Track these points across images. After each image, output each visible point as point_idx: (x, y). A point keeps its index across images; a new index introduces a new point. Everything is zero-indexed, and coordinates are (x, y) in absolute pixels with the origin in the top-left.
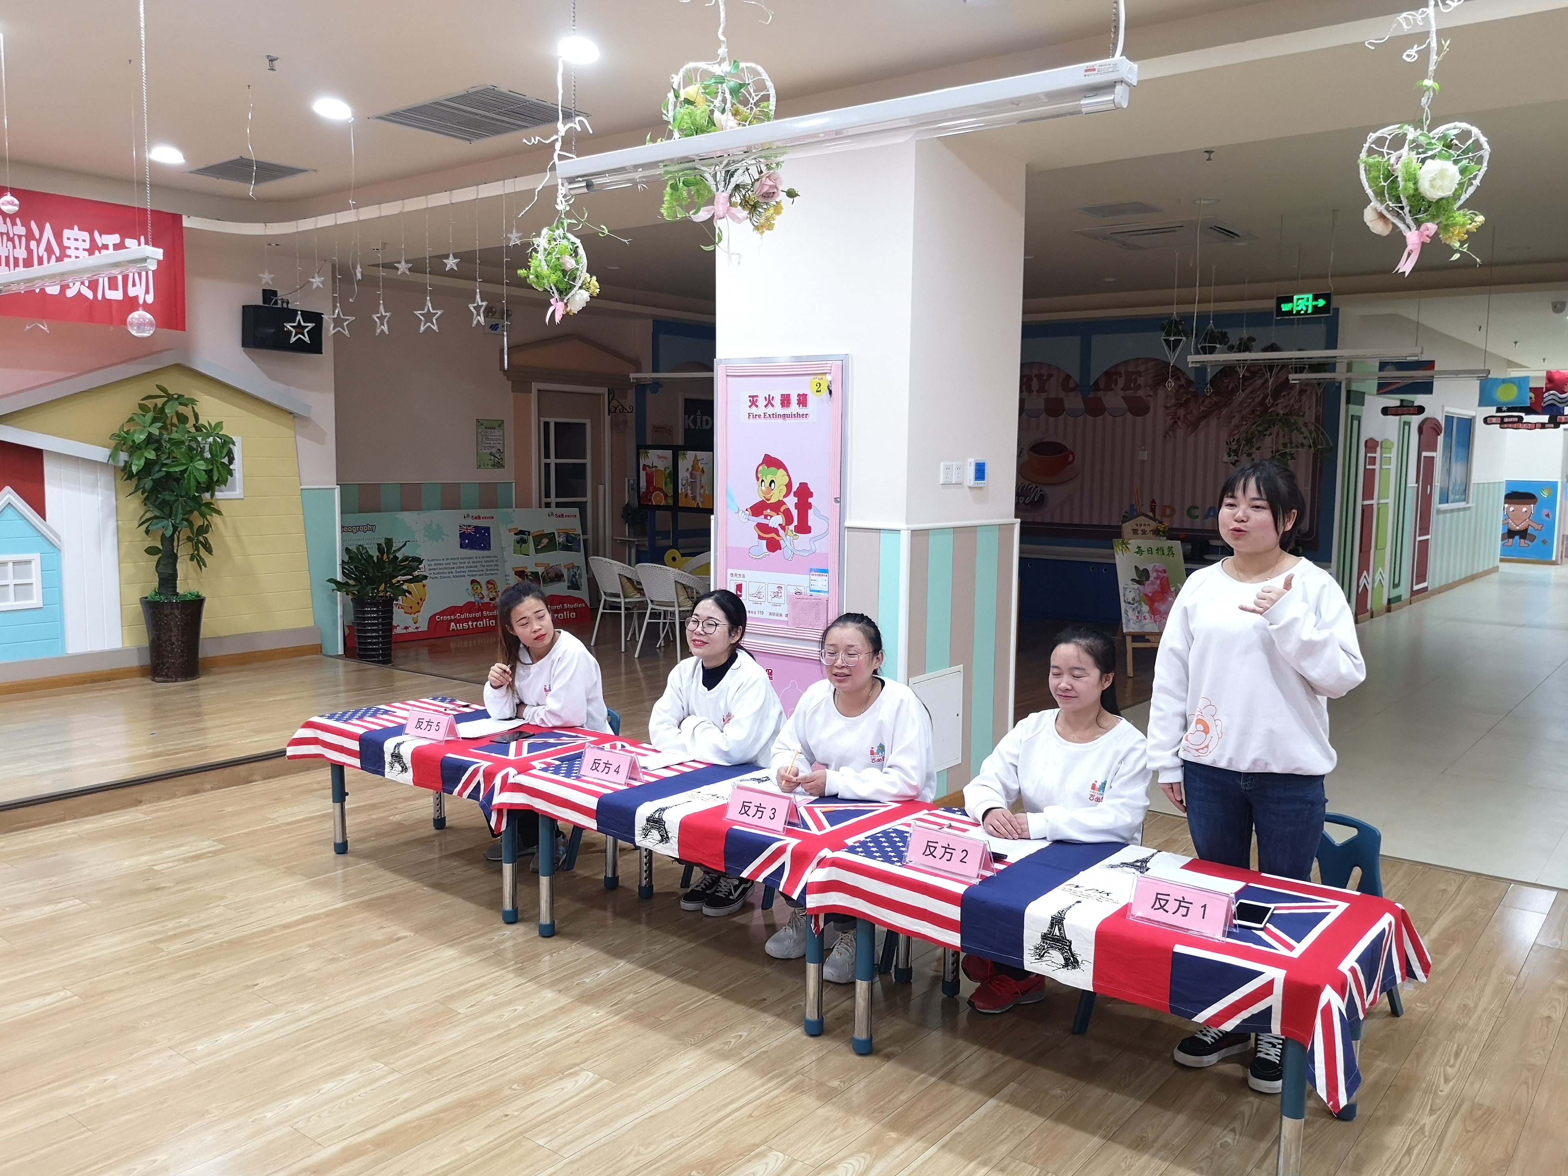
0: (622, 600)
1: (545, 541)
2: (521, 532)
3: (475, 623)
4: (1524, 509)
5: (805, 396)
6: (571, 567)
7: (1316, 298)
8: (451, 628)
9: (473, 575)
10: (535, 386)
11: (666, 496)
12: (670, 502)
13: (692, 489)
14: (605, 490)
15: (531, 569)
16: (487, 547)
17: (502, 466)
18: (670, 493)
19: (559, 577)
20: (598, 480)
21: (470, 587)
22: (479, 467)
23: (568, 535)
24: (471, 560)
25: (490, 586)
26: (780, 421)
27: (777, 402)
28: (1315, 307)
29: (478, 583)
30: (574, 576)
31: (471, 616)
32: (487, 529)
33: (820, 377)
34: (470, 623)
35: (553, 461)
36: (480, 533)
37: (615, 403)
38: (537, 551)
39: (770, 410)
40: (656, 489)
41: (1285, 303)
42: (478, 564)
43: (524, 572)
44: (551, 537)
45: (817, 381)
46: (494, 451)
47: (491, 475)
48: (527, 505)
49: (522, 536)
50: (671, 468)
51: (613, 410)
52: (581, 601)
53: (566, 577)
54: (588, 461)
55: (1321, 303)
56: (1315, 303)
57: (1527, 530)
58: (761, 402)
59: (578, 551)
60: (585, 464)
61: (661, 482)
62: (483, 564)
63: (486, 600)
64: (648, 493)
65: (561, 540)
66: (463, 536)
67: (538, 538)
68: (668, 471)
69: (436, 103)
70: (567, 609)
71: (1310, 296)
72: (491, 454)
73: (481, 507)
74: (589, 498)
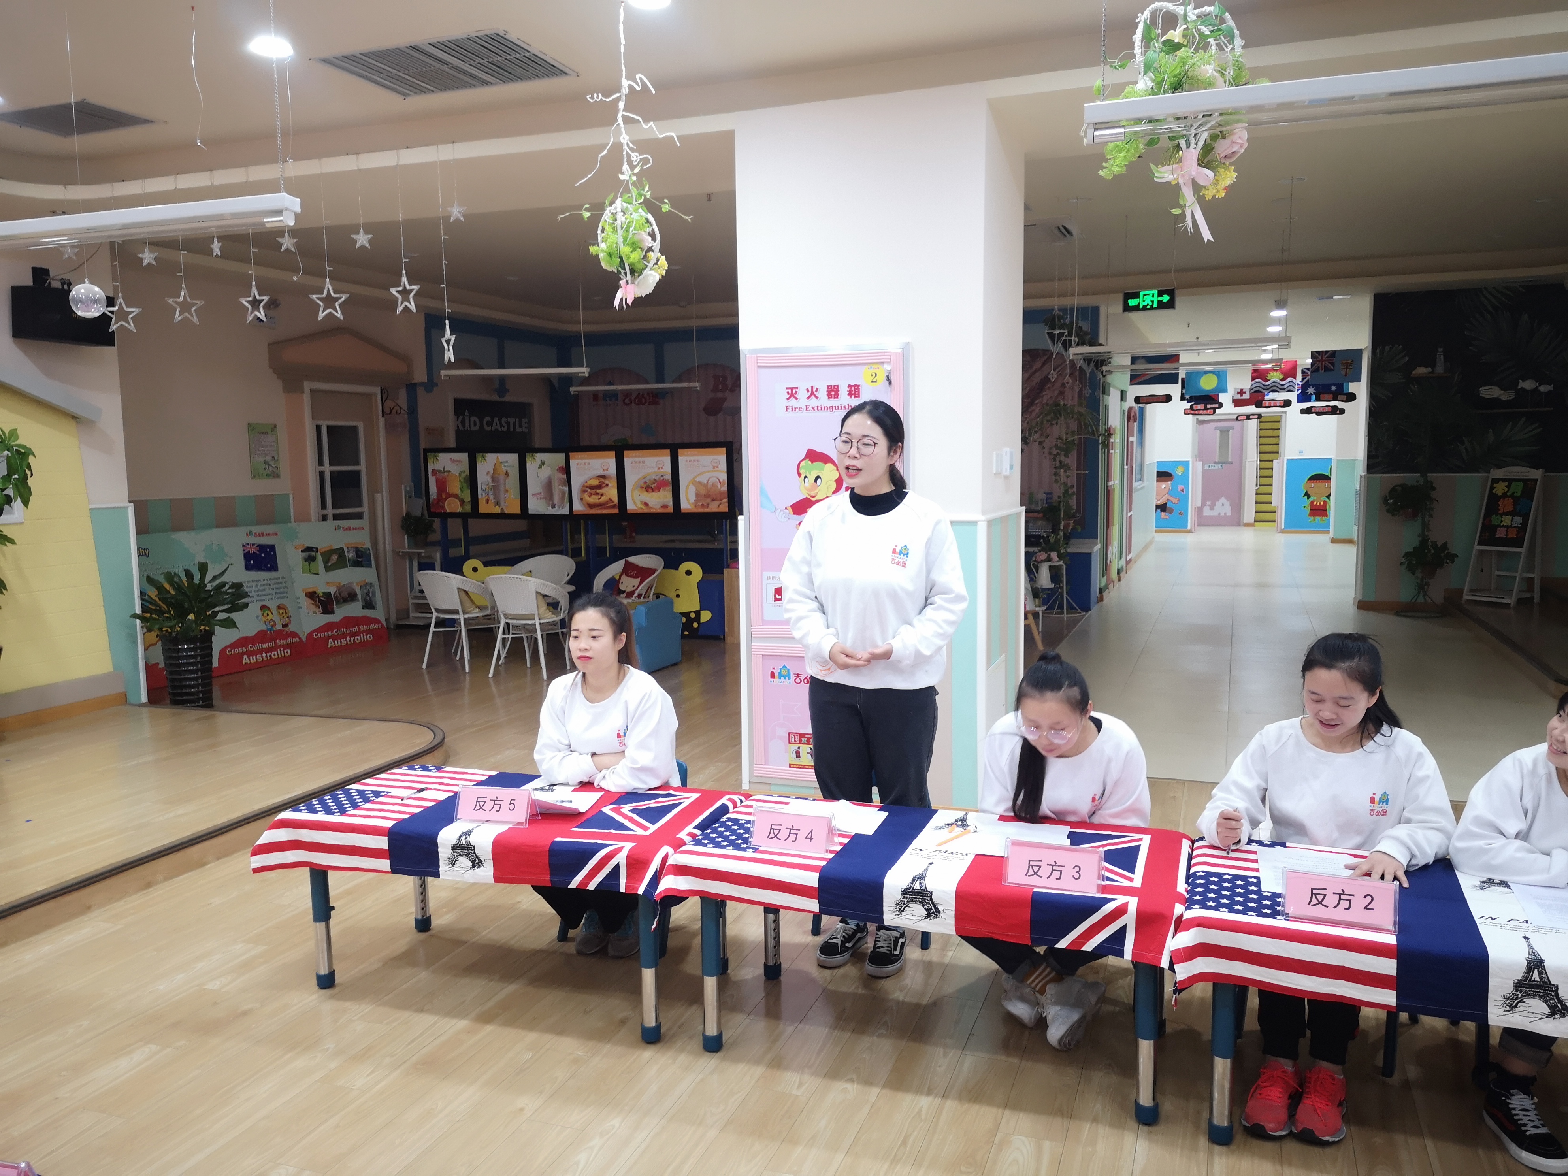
0: (461, 617)
1: (335, 558)
2: (309, 549)
3: (268, 655)
4: (1164, 486)
5: (857, 387)
6: (365, 585)
7: (1160, 294)
8: (244, 662)
9: (261, 601)
10: (308, 386)
11: (462, 502)
12: (468, 508)
13: (495, 495)
14: (383, 501)
15: (321, 590)
16: (274, 567)
17: (277, 476)
18: (467, 498)
19: (351, 597)
20: (374, 489)
21: (260, 614)
22: (254, 477)
23: (357, 550)
24: (259, 584)
25: (281, 611)
26: (827, 413)
27: (823, 393)
28: (1160, 302)
29: (269, 609)
30: (368, 594)
31: (265, 646)
32: (272, 548)
33: (876, 366)
34: (264, 655)
35: (327, 469)
36: (266, 552)
37: (389, 404)
38: (328, 569)
39: (813, 402)
40: (449, 495)
41: (1131, 298)
42: (267, 587)
43: (315, 593)
44: (340, 552)
45: (872, 371)
46: (268, 458)
47: (265, 487)
48: (307, 519)
49: (310, 554)
50: (467, 472)
51: (387, 410)
52: (377, 621)
53: (359, 596)
54: (362, 467)
55: (1166, 298)
56: (1160, 298)
57: (1166, 504)
58: (802, 394)
59: (370, 566)
60: (358, 473)
61: (455, 487)
62: (272, 586)
63: (279, 627)
64: (440, 500)
65: (351, 555)
66: (247, 556)
67: (327, 555)
68: (463, 475)
69: (414, 48)
70: (364, 631)
71: (1156, 292)
72: (266, 462)
73: (259, 523)
74: (365, 508)
